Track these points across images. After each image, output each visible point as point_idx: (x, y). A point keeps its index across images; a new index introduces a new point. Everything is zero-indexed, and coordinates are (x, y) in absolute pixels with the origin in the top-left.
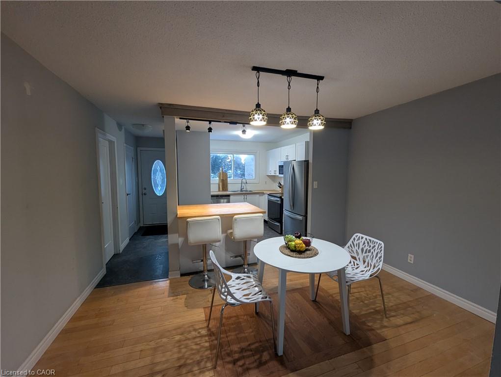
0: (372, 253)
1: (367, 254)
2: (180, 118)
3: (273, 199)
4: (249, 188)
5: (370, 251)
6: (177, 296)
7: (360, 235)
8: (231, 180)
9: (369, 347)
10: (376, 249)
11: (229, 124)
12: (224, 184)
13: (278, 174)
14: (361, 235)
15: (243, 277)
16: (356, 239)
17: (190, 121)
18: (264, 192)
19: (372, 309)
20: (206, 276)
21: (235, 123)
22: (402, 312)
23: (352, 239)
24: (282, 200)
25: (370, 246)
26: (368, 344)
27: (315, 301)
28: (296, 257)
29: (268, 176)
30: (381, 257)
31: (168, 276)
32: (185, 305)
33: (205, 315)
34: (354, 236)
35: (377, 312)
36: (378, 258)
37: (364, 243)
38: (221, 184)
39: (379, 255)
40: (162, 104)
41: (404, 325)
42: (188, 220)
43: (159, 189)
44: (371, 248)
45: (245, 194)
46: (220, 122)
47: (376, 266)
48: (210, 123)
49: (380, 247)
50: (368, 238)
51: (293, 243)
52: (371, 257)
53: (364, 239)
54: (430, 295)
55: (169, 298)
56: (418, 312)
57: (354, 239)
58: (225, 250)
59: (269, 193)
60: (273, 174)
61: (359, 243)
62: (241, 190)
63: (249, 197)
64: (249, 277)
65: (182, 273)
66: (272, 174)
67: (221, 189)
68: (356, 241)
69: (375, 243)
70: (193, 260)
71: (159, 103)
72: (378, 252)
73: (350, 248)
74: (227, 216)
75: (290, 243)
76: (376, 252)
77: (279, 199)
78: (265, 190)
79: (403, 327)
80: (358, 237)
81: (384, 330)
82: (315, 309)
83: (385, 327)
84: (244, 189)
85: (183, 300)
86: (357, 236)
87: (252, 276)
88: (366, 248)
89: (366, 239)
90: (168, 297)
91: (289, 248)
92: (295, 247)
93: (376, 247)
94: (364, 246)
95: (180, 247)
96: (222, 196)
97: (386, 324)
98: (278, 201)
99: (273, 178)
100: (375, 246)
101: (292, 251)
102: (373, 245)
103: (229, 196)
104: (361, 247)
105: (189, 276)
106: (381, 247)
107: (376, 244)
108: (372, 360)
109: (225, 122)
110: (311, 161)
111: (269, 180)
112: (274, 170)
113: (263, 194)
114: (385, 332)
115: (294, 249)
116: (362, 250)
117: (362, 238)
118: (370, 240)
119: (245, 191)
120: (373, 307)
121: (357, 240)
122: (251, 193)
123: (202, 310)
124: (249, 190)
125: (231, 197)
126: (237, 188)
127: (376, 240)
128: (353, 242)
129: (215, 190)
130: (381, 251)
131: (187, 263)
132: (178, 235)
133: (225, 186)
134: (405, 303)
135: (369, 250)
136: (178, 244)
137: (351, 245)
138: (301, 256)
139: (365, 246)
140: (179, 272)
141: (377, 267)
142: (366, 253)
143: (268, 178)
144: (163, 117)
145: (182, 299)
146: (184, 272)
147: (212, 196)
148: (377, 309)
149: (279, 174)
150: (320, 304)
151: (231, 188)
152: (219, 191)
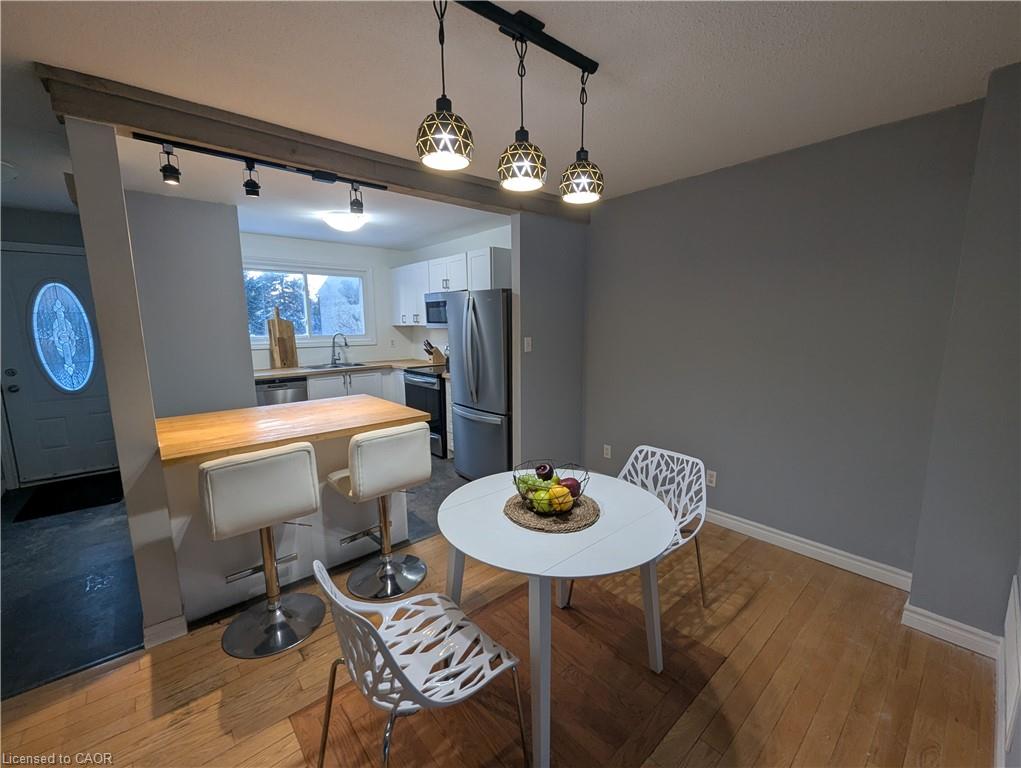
0: (679, 484)
1: (667, 487)
2: (137, 136)
3: (418, 379)
4: (353, 357)
5: (672, 481)
6: (187, 704)
7: (646, 448)
8: (304, 338)
9: (705, 689)
10: (688, 475)
11: (310, 177)
12: (286, 350)
13: (423, 321)
14: (651, 449)
15: (414, 608)
16: (640, 459)
17: (176, 150)
18: (394, 365)
19: (676, 594)
20: (278, 613)
21: (330, 177)
22: (723, 586)
23: (631, 459)
24: (442, 381)
25: (673, 471)
26: (703, 682)
27: (567, 608)
28: (559, 531)
29: (398, 327)
30: (698, 492)
31: (140, 638)
32: (222, 726)
33: (301, 742)
34: (636, 452)
35: (687, 599)
36: (692, 493)
37: (659, 465)
38: (276, 349)
39: (695, 488)
40: (50, 68)
41: (738, 614)
42: (206, 465)
43: (71, 371)
44: (675, 474)
45: (346, 371)
46: (283, 167)
47: (690, 509)
48: (250, 167)
49: (694, 471)
50: (666, 453)
51: (542, 495)
52: (677, 493)
53: (658, 456)
54: (747, 540)
55: (160, 721)
56: (745, 580)
57: (636, 458)
58: (324, 525)
59: (406, 366)
60: (410, 322)
61: (647, 465)
62: (334, 364)
63: (356, 379)
64: (429, 603)
65: (191, 619)
66: (407, 324)
67: (278, 363)
68: (640, 461)
69: (682, 463)
70: (230, 575)
71: (37, 65)
72: (692, 481)
73: (629, 478)
74: (329, 437)
75: (531, 495)
76: (687, 481)
77: (434, 380)
78: (394, 361)
79: (738, 619)
80: (644, 453)
81: (714, 636)
82: (574, 629)
83: (713, 629)
84: (341, 362)
85: (213, 714)
86: (641, 452)
87: (434, 596)
88: (664, 474)
89: (662, 456)
90: (154, 719)
91: (531, 508)
92: (550, 504)
93: (687, 471)
94: (658, 471)
95: (177, 545)
96: (283, 382)
97: (710, 622)
98: (434, 384)
99: (409, 331)
100: (683, 469)
101: (542, 515)
102: (679, 468)
103: (304, 379)
104: (652, 473)
105: (218, 621)
106: (699, 471)
107: (685, 464)
108: (724, 718)
109: (300, 170)
110: (516, 290)
111: (399, 336)
112: (412, 310)
113: (391, 369)
114: (718, 642)
115: (546, 508)
116: (655, 479)
117: (653, 454)
118: (672, 458)
119: (343, 364)
120: (675, 589)
121: (644, 460)
122: (360, 369)
123: (285, 728)
124: (353, 362)
125: (311, 382)
126: (324, 358)
127: (686, 457)
128: (633, 465)
129: (262, 366)
130: (700, 477)
131: (207, 587)
132: (166, 511)
133: (290, 356)
134: (719, 566)
135: (670, 479)
136: (170, 540)
137: (629, 471)
138: (570, 525)
139: (661, 471)
140: (182, 622)
141: (691, 512)
142: (663, 485)
143: (397, 332)
144: (62, 122)
145: (207, 711)
146: (197, 612)
147: (259, 382)
148: (684, 592)
149: (428, 322)
150: (580, 613)
151: (305, 361)
152: (273, 367)
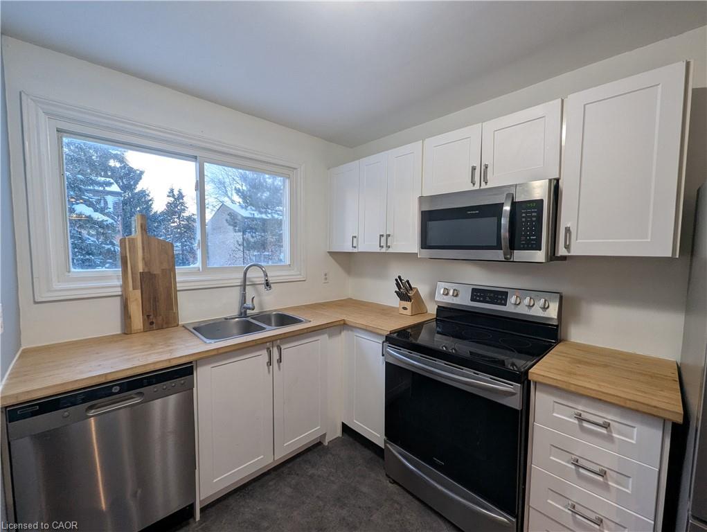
4: (274, 303)
8: (191, 273)
12: (156, 296)
45: (273, 339)
62: (243, 314)
63: (288, 351)
84: (255, 312)
113: (344, 326)
122: (297, 332)
126: (226, 306)
133: (163, 307)
143: (333, 261)
